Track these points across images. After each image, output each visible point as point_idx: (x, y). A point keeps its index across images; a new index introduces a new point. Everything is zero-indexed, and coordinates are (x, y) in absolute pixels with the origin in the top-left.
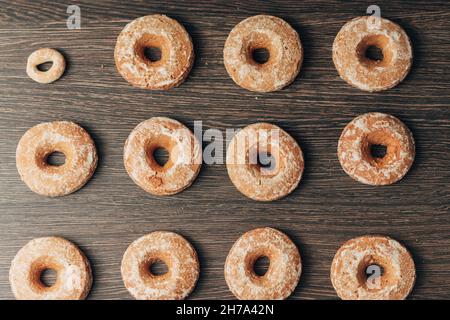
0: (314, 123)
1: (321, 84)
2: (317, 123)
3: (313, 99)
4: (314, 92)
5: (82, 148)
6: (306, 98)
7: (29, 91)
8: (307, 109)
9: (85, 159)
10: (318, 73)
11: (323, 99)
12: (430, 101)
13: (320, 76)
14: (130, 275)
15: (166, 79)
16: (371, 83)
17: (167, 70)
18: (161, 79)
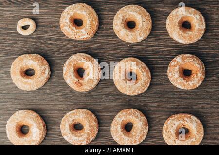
0: (156, 58)
1: (160, 39)
2: (158, 58)
3: (156, 46)
4: (157, 43)
5: (43, 67)
6: (153, 46)
7: (17, 39)
8: (153, 51)
9: (44, 73)
10: (159, 34)
11: (161, 47)
12: (213, 49)
13: (160, 35)
14: (65, 130)
15: (85, 35)
16: (185, 40)
17: (85, 30)
18: (82, 35)
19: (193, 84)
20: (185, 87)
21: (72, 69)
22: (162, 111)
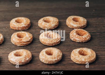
15: (23, 25)
16: (77, 24)
17: (24, 23)
18: (22, 25)
19: (85, 37)
20: (80, 39)
21: (16, 35)
22: (69, 51)
